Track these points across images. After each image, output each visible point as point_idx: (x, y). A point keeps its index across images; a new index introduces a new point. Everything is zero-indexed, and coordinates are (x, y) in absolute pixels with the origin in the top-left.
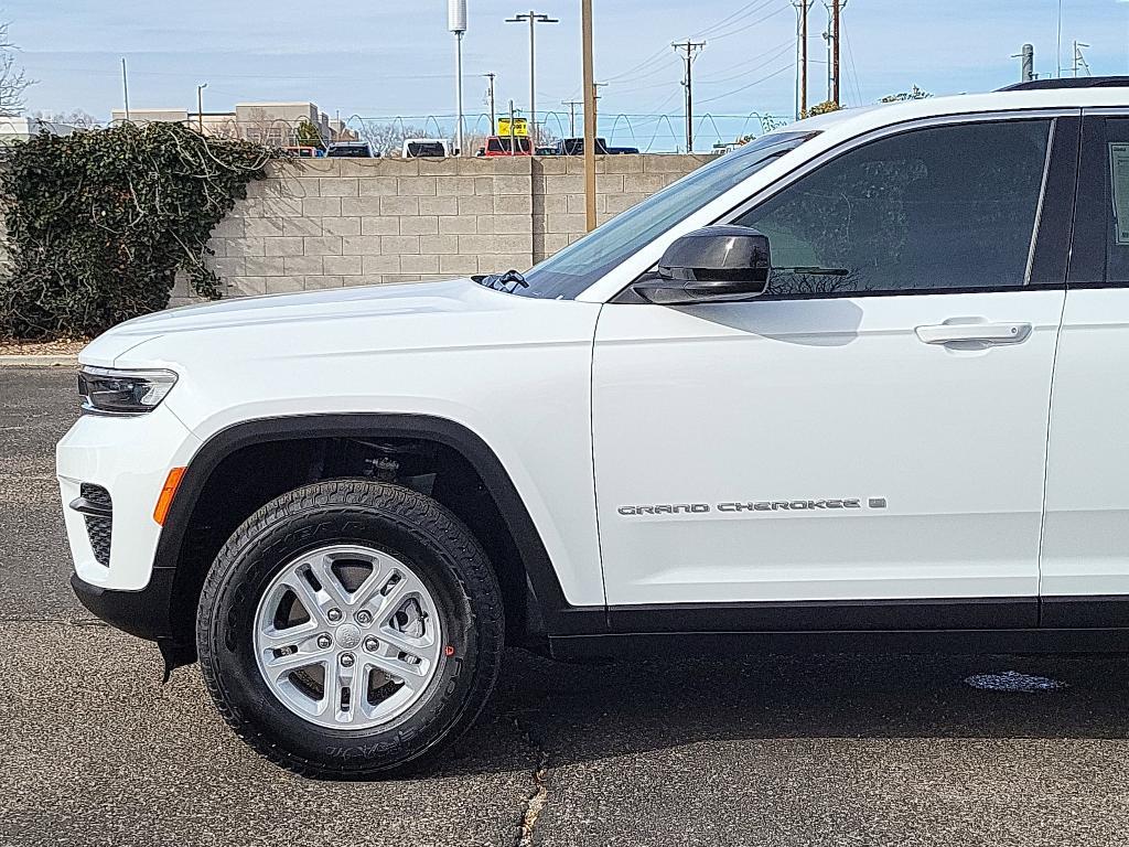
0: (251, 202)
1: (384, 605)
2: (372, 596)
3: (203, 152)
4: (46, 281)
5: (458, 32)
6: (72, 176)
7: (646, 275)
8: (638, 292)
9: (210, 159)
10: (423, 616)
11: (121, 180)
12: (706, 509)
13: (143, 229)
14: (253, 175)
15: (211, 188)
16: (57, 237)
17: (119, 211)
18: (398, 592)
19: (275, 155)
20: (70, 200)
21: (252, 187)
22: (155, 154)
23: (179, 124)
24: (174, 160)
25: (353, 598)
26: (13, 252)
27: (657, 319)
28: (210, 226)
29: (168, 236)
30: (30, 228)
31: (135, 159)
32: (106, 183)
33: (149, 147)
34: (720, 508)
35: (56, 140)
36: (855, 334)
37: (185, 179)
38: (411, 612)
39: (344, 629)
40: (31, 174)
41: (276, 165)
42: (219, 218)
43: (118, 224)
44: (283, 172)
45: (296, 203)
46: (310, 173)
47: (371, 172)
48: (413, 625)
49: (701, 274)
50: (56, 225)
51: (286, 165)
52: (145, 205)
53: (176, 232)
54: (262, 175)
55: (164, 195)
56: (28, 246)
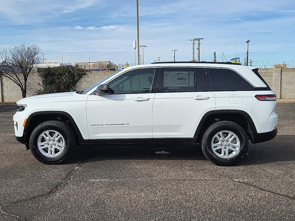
0: (83, 78)
1: (57, 139)
2: (55, 137)
3: (75, 70)
4: (48, 92)
5: (135, 48)
6: (53, 74)
7: (95, 91)
8: (94, 93)
9: (76, 72)
10: (62, 141)
11: (61, 75)
12: (103, 125)
13: (65, 83)
14: (83, 74)
15: (76, 76)
16: (51, 84)
17: (61, 80)
18: (59, 137)
19: (87, 71)
20: (53, 78)
21: (83, 76)
22: (67, 71)
23: (71, 66)
24: (70, 72)
25: (52, 138)
26: (43, 87)
27: (97, 97)
28: (76, 83)
29: (69, 84)
30: (46, 83)
31: (63, 71)
32: (59, 75)
33: (66, 69)
34: (105, 125)
35: (51, 68)
36: (124, 99)
37: (72, 75)
38: (61, 140)
39: (51, 142)
40: (46, 74)
41: (87, 72)
42: (78, 81)
43: (60, 82)
44: (89, 74)
45: (91, 79)
46: (93, 73)
47: (103, 74)
48: (61, 142)
49: (102, 91)
50: (50, 82)
51: (89, 72)
52: (65, 79)
53: (70, 84)
54: (85, 74)
55: (68, 77)
56: (46, 86)
